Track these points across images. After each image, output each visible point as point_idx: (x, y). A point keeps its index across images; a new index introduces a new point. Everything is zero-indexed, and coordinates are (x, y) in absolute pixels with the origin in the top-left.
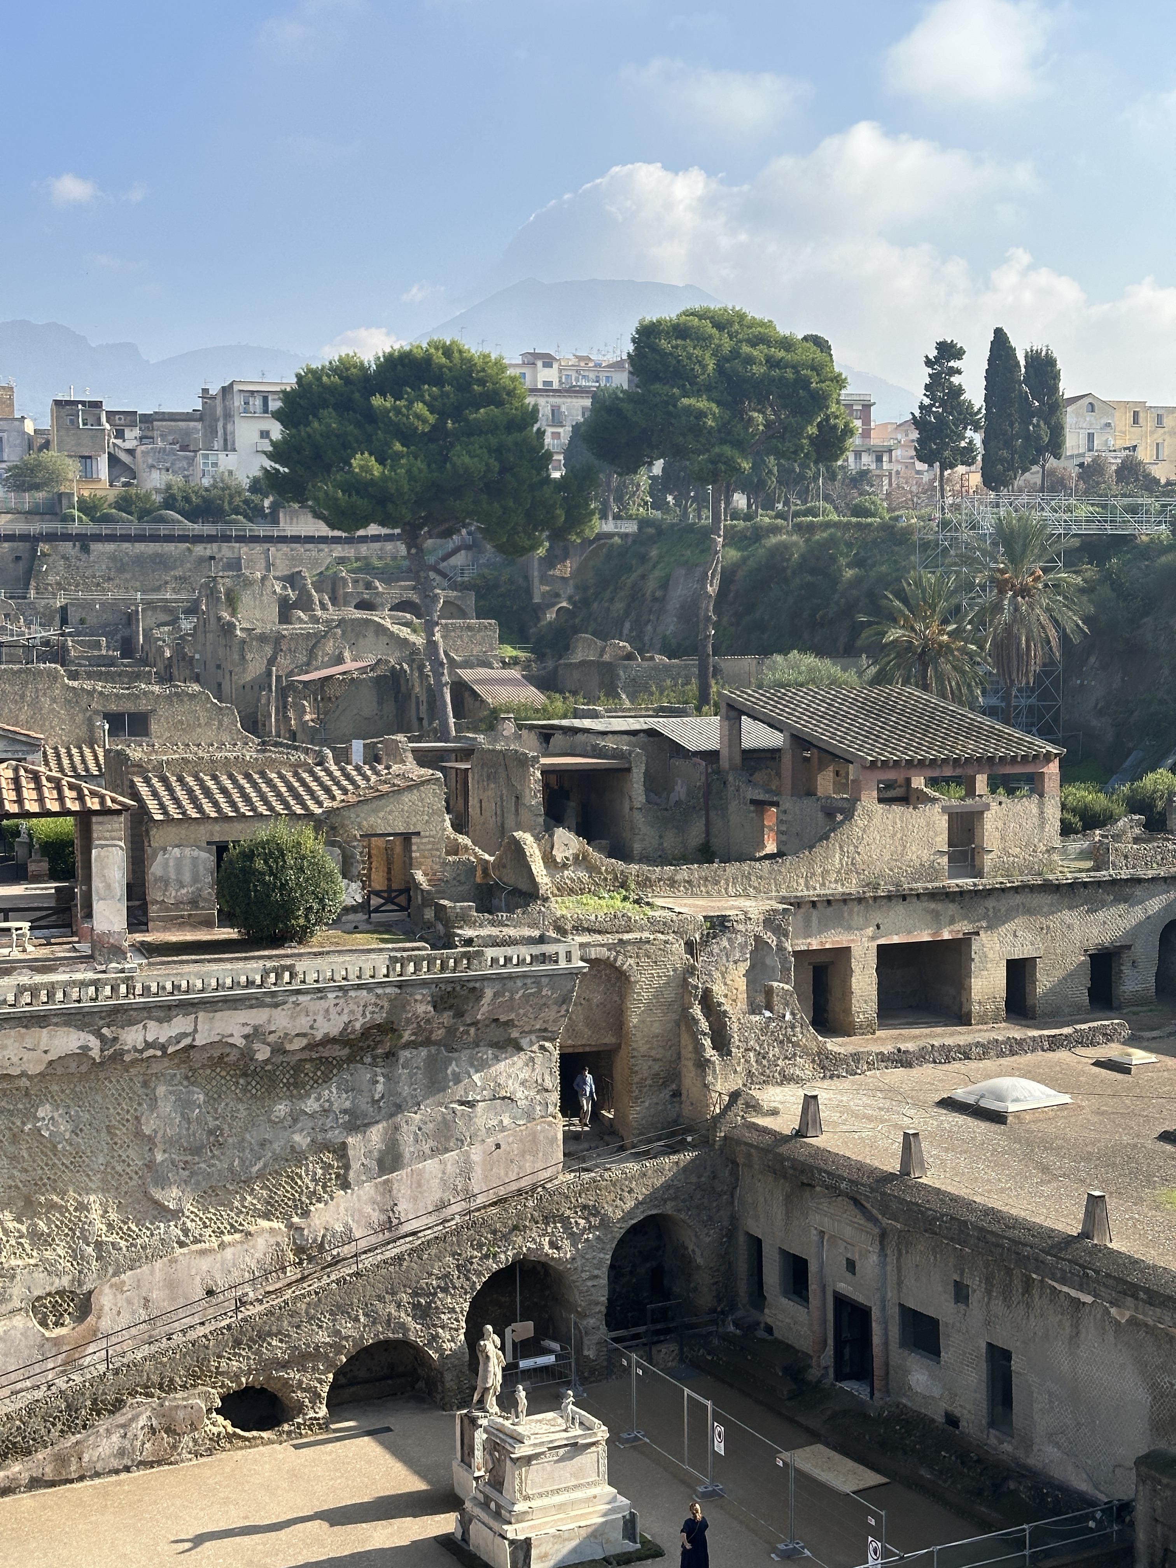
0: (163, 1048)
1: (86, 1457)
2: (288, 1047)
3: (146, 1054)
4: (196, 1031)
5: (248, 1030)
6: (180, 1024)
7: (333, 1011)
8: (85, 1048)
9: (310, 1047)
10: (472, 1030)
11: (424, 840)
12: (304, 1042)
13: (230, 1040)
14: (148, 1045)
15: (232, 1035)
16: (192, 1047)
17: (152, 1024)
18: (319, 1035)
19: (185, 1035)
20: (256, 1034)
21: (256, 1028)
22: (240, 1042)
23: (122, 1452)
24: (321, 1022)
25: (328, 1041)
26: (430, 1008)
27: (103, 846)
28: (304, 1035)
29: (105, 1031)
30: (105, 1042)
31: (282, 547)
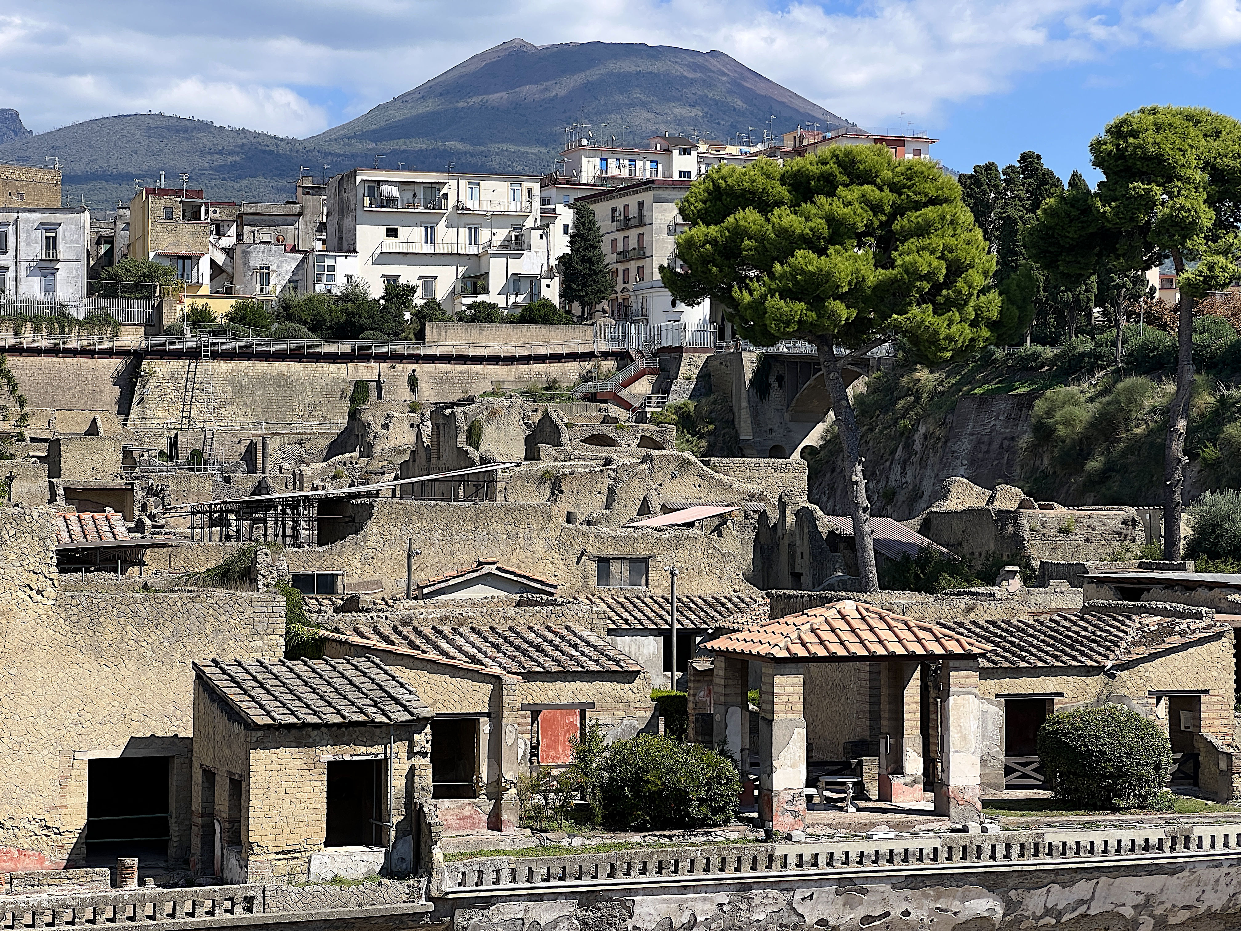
0: (1060, 914)
2: (1171, 920)
3: (1041, 922)
4: (1092, 898)
5: (1141, 899)
6: (1082, 889)
7: (1223, 881)
8: (990, 912)
9: (1191, 921)
11: (1214, 699)
12: (1187, 915)
13: (1121, 910)
14: (1048, 912)
15: (1123, 905)
16: (1084, 915)
17: (1055, 887)
18: (1202, 908)
19: (1082, 902)
20: (1146, 905)
21: (1148, 897)
22: (1128, 912)
24: (1208, 894)
25: (1210, 915)
27: (959, 694)
28: (1189, 907)
29: (1012, 893)
30: (1010, 906)
31: (429, 367)
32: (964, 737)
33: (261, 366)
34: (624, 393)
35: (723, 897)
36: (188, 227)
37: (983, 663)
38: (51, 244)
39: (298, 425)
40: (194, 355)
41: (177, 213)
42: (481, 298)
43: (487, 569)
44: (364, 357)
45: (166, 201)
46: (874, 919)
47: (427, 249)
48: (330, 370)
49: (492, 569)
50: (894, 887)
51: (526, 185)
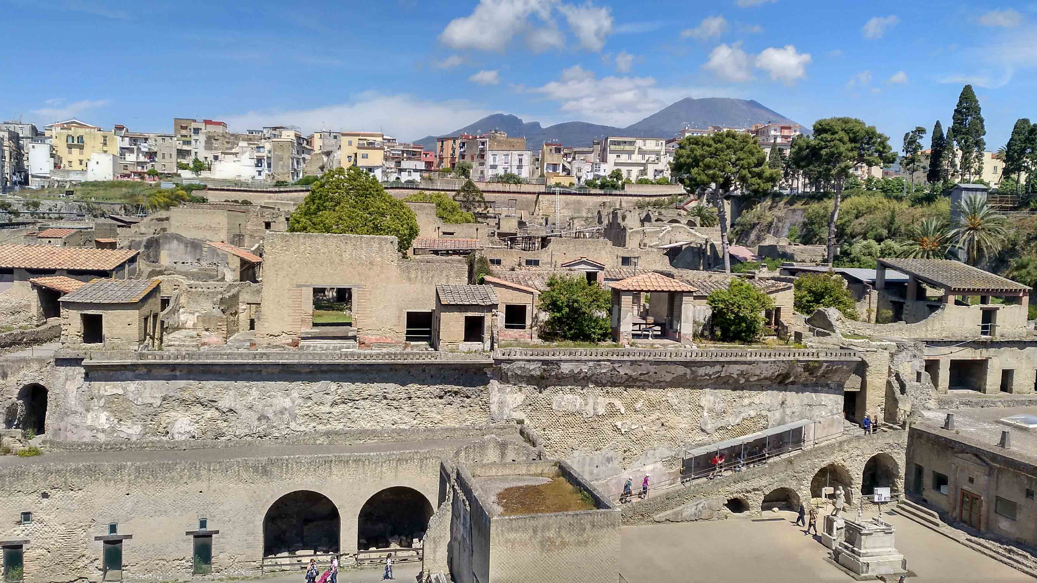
0: (710, 376)
1: (683, 515)
2: (751, 380)
3: (704, 378)
4: (722, 371)
5: (739, 372)
6: (718, 368)
7: (769, 368)
8: (685, 374)
9: (759, 380)
10: (815, 379)
11: (786, 309)
12: (756, 378)
13: (733, 375)
14: (706, 375)
16: (719, 376)
17: (709, 367)
18: (763, 376)
19: (718, 372)
20: (742, 374)
21: (742, 371)
22: (735, 376)
23: (695, 515)
24: (764, 372)
25: (766, 378)
26: (802, 370)
27: (686, 304)
28: (757, 376)
29: (693, 368)
30: (693, 372)
31: (625, 198)
32: (687, 318)
33: (574, 197)
34: (685, 207)
35: (591, 364)
36: (556, 156)
37: (694, 294)
38: (521, 160)
39: (584, 215)
40: (554, 193)
41: (553, 151)
42: (645, 177)
43: (583, 259)
44: (605, 195)
45: (550, 147)
46: (644, 374)
47: (629, 161)
48: (595, 198)
49: (585, 259)
50: (650, 364)
51: (661, 141)
